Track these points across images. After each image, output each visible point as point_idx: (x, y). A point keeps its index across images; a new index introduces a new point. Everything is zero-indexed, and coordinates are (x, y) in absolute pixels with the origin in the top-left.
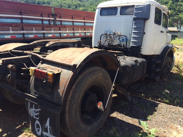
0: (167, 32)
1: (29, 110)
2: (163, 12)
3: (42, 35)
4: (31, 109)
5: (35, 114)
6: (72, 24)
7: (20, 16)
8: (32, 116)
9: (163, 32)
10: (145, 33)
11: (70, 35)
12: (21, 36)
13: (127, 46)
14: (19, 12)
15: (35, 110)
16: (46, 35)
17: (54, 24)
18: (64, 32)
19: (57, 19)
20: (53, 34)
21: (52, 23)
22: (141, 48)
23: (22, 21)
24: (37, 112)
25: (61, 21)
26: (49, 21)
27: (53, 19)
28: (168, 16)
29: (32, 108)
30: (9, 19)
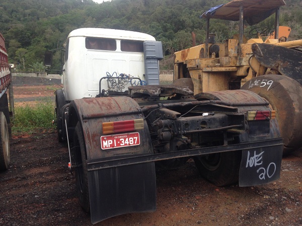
4: (251, 158)
5: (256, 161)
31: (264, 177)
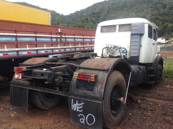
0: (157, 44)
1: (72, 106)
2: (153, 28)
3: (51, 51)
4: (74, 104)
5: (78, 108)
6: (74, 40)
7: (35, 35)
8: (75, 110)
9: (155, 44)
10: (141, 46)
11: (72, 49)
12: (35, 52)
13: (127, 56)
14: (34, 32)
15: (78, 104)
16: (54, 51)
17: (60, 41)
18: (68, 47)
19: (63, 36)
20: (59, 50)
21: (59, 40)
22: (139, 57)
23: (36, 39)
24: (80, 106)
25: (65, 38)
26: (57, 38)
27: (60, 36)
28: (156, 31)
29: (76, 103)
30: (26, 38)
31: (83, 122)
